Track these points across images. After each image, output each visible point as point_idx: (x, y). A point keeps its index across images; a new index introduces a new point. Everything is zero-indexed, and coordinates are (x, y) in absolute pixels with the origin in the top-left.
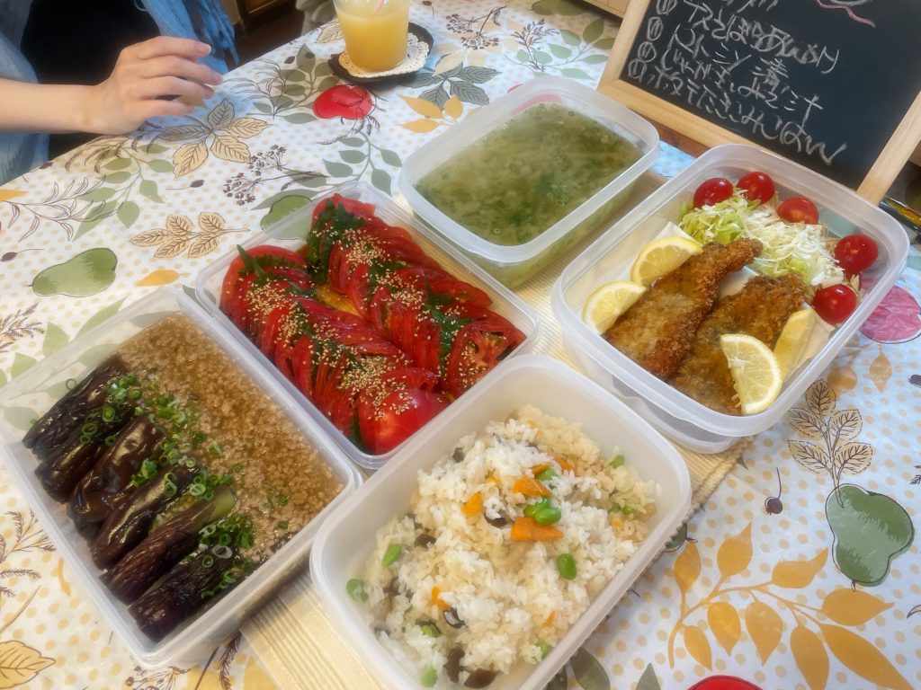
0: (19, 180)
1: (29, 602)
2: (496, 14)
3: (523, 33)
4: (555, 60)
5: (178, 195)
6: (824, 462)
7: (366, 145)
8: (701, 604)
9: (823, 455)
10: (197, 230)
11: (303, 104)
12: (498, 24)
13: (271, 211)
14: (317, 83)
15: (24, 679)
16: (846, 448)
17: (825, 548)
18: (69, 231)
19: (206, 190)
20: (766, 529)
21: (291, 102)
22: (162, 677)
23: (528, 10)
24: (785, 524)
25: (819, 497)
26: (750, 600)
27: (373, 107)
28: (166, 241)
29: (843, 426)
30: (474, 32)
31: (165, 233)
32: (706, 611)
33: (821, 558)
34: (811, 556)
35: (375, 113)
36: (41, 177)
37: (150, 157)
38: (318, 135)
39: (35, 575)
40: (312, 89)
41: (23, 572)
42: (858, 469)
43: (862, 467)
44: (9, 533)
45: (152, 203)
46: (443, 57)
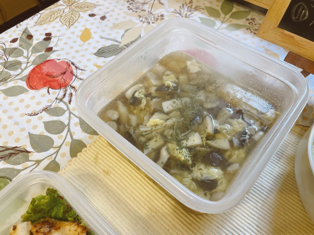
3: (180, 11)
7: (67, 114)
11: (18, 77)
12: (162, 4)
14: (32, 59)
21: (10, 76)
27: (74, 77)
30: (147, 11)
35: (76, 83)
38: (28, 106)
40: (28, 63)
46: (126, 31)
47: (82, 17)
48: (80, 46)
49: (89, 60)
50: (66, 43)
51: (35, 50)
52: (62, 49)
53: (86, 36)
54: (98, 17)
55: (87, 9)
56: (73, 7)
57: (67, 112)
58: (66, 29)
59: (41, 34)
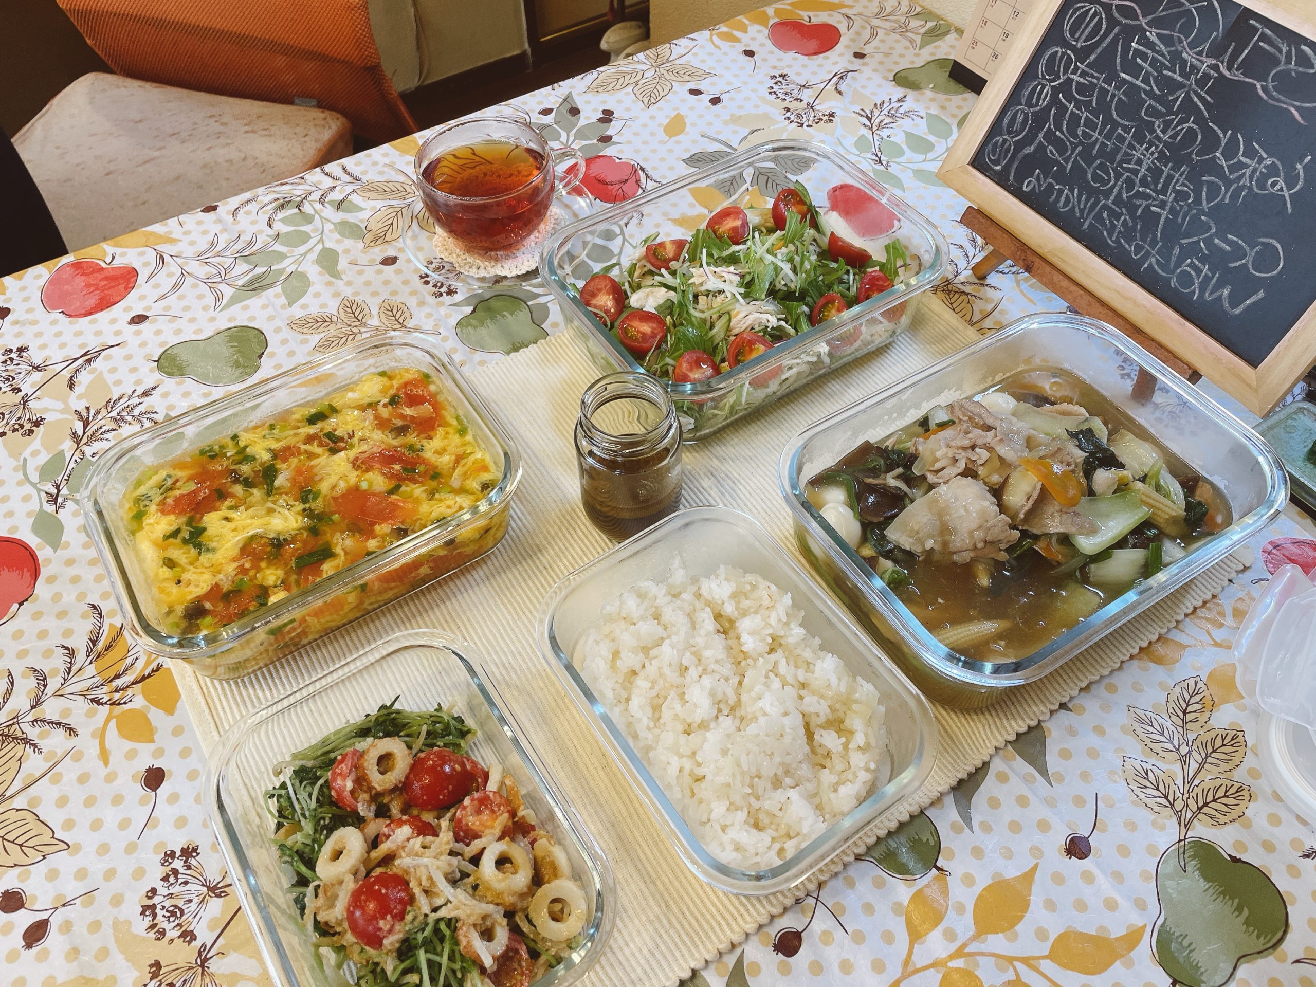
0: (172, 222)
1: (55, 765)
2: (841, 78)
3: (872, 112)
4: (908, 153)
5: (360, 273)
6: (1171, 798)
7: (620, 239)
8: (935, 965)
9: (1173, 787)
10: (374, 322)
12: (840, 93)
13: (474, 311)
15: (28, 861)
16: (1212, 785)
17: (1141, 924)
18: (218, 298)
19: (398, 272)
20: (1058, 879)
22: (191, 897)
23: (886, 78)
24: (1088, 877)
25: (1151, 849)
26: (1010, 975)
27: (640, 191)
28: (333, 330)
29: (1214, 751)
30: (805, 102)
31: (334, 319)
32: (940, 976)
33: (1132, 939)
34: (1117, 931)
36: (200, 223)
37: (340, 216)
39: (71, 731)
41: (58, 724)
42: (1222, 819)
43: (1229, 817)
44: (55, 672)
45: (328, 278)
46: (753, 132)
47: (676, 92)
48: (661, 142)
49: (671, 168)
50: (636, 134)
51: (580, 135)
52: (629, 142)
53: (675, 127)
54: (705, 98)
55: (689, 78)
56: (662, 71)
57: (621, 237)
58: (642, 110)
59: (595, 110)
